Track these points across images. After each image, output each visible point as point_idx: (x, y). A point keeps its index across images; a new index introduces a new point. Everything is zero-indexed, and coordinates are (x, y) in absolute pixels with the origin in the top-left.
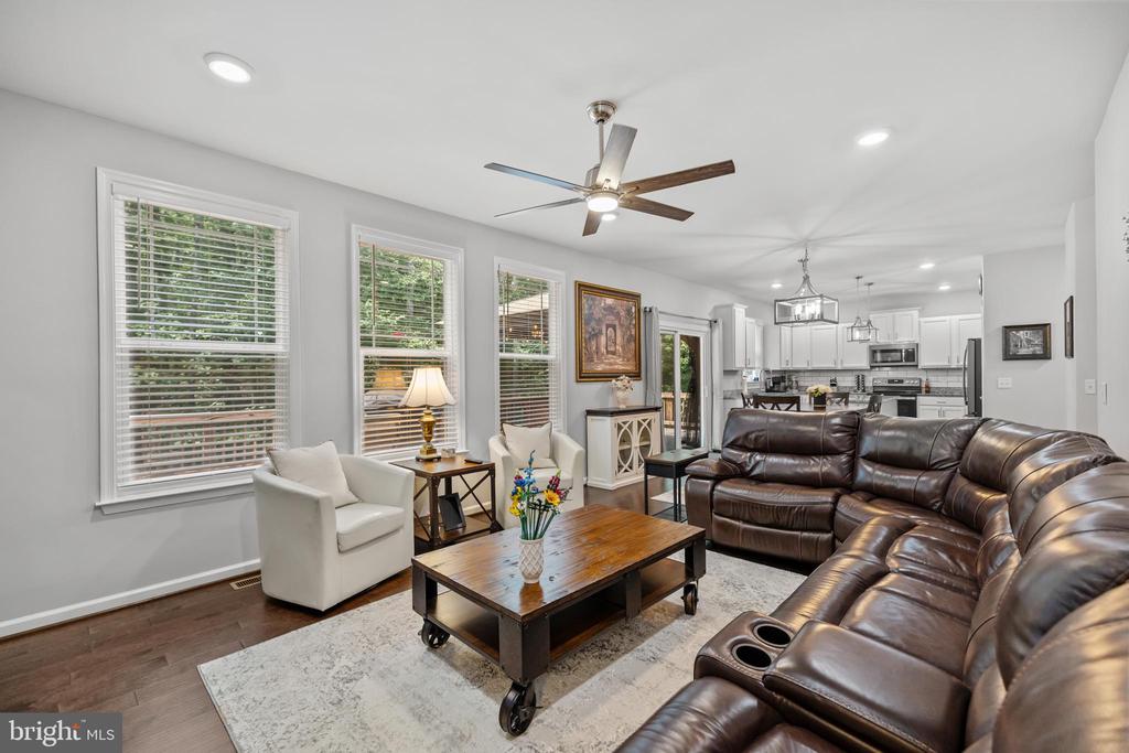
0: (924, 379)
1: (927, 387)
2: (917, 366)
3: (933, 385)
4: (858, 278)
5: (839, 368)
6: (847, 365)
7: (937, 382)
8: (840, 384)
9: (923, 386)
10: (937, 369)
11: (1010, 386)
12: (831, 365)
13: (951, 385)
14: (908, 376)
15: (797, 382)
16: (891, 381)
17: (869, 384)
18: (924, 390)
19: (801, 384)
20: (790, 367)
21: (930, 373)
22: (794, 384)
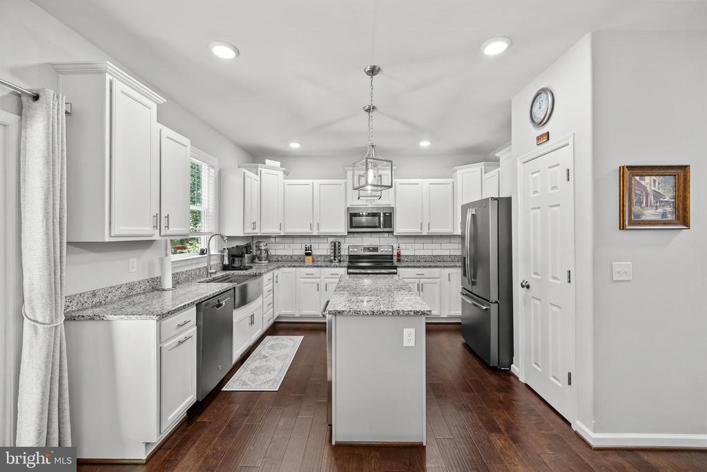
0: (395, 246)
1: (399, 255)
2: (392, 232)
3: (403, 253)
4: (373, 71)
5: (315, 233)
6: (324, 230)
7: (408, 250)
8: (315, 252)
9: (395, 253)
10: (406, 236)
11: (631, 278)
12: (305, 230)
13: (418, 253)
14: (383, 244)
15: (267, 251)
16: (365, 249)
17: (344, 252)
18: (395, 258)
19: (272, 252)
20: (258, 232)
21: (400, 241)
22: (263, 254)
